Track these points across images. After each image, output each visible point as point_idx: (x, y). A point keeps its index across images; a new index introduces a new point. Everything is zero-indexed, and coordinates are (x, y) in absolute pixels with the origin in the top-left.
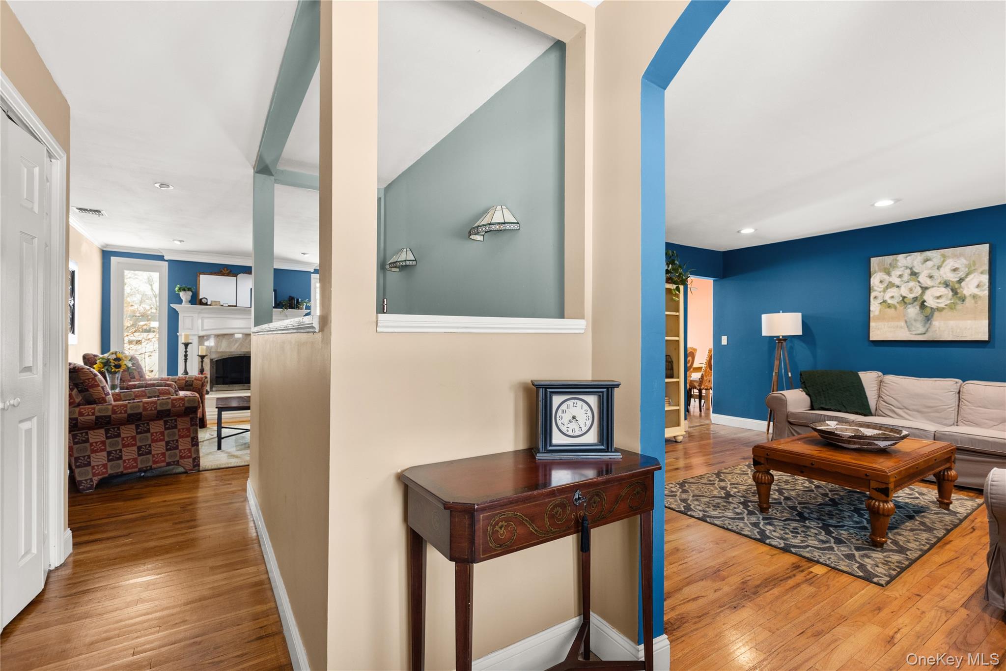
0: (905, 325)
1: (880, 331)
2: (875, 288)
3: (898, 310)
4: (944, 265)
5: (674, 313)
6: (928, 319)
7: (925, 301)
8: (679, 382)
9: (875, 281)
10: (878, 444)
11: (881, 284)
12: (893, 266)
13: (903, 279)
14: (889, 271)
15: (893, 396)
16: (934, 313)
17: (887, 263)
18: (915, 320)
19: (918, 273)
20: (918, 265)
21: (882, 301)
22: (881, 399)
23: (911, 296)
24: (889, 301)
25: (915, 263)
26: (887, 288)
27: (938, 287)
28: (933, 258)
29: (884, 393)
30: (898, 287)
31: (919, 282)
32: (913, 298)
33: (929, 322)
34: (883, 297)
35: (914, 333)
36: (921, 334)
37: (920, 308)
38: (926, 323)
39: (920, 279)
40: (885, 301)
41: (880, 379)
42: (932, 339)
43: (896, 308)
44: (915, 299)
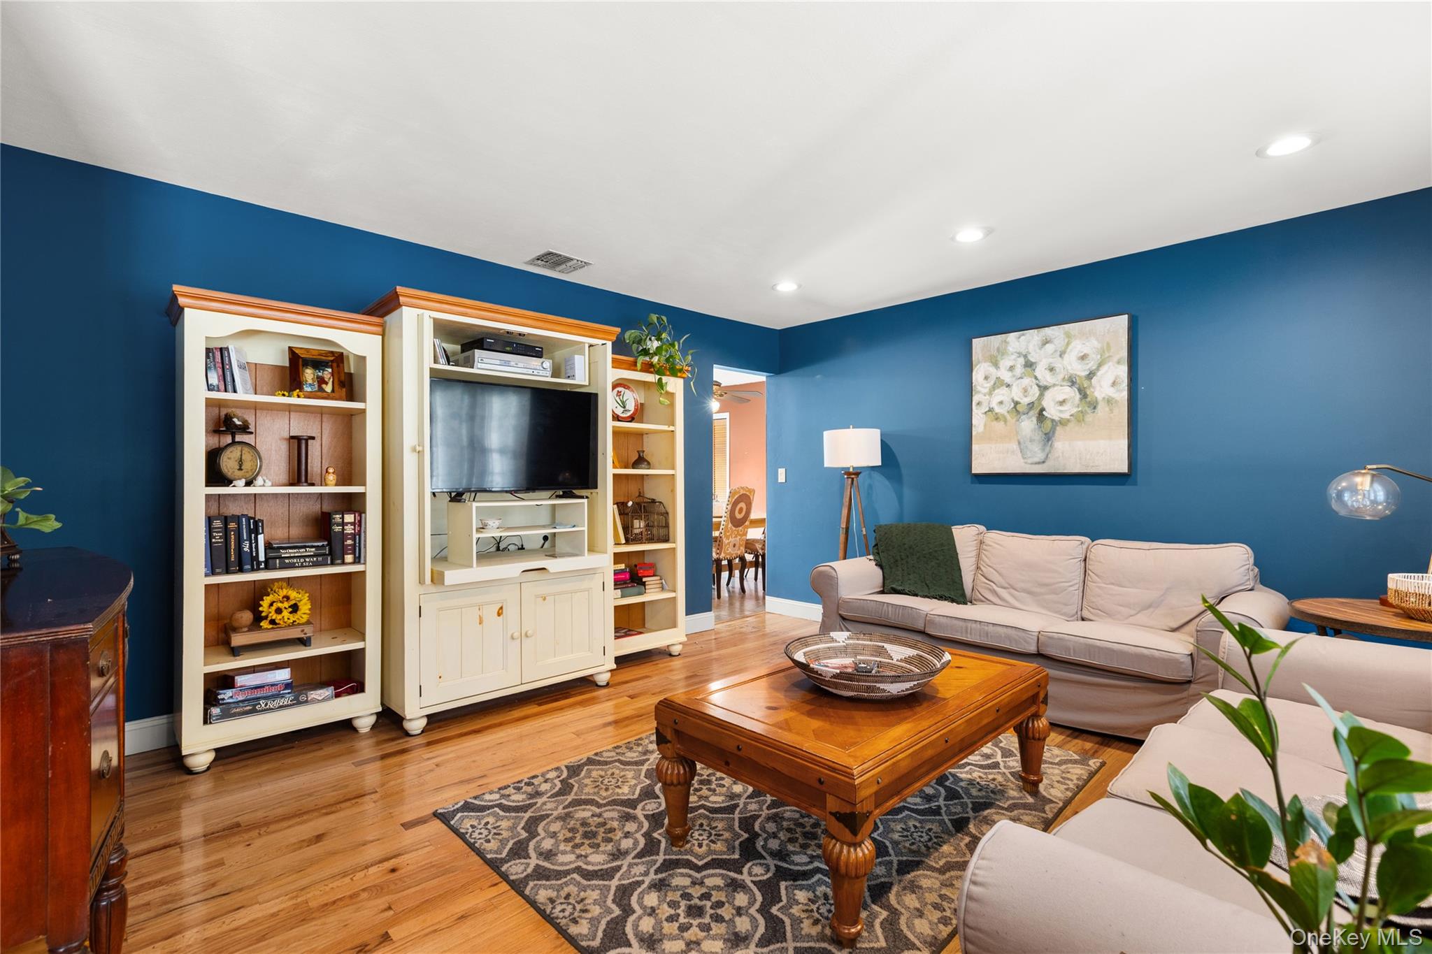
0: (1018, 449)
1: (986, 459)
2: (979, 388)
3: (1008, 423)
4: (1068, 350)
5: (665, 428)
6: (1048, 437)
7: (1043, 410)
8: (674, 548)
9: (978, 376)
10: (885, 688)
11: (985, 381)
12: (1002, 352)
13: (1015, 373)
14: (996, 360)
15: (994, 566)
16: (1055, 429)
17: (994, 347)
18: (1031, 440)
19: (1035, 363)
20: (1035, 351)
21: (987, 409)
22: (980, 572)
23: (1025, 401)
24: (997, 410)
25: (1031, 348)
26: (994, 388)
27: (1061, 386)
28: (1055, 338)
29: (983, 561)
30: (1008, 386)
31: (1036, 378)
32: (1029, 404)
33: (1050, 442)
34: (989, 404)
35: (1030, 461)
36: (1039, 463)
37: (1037, 420)
38: (1045, 445)
39: (1037, 373)
40: (991, 410)
41: (980, 537)
42: (1053, 471)
43: (1005, 421)
44: (1031, 405)
